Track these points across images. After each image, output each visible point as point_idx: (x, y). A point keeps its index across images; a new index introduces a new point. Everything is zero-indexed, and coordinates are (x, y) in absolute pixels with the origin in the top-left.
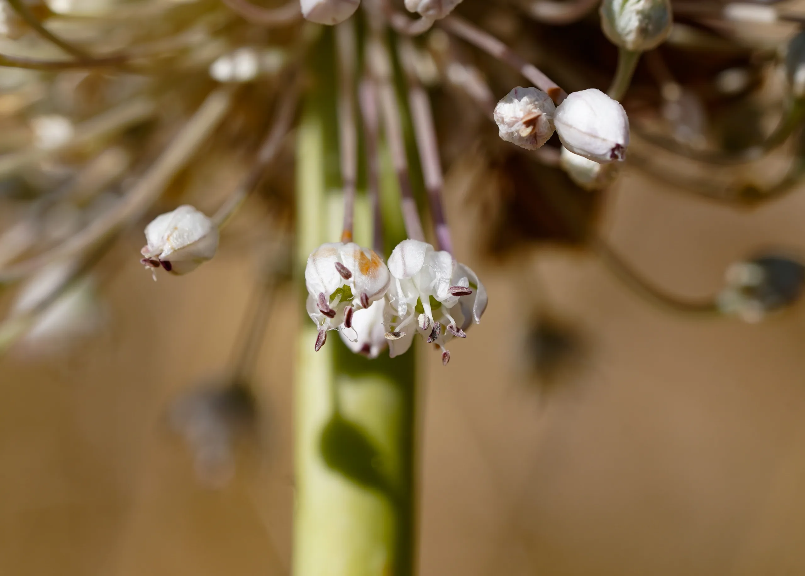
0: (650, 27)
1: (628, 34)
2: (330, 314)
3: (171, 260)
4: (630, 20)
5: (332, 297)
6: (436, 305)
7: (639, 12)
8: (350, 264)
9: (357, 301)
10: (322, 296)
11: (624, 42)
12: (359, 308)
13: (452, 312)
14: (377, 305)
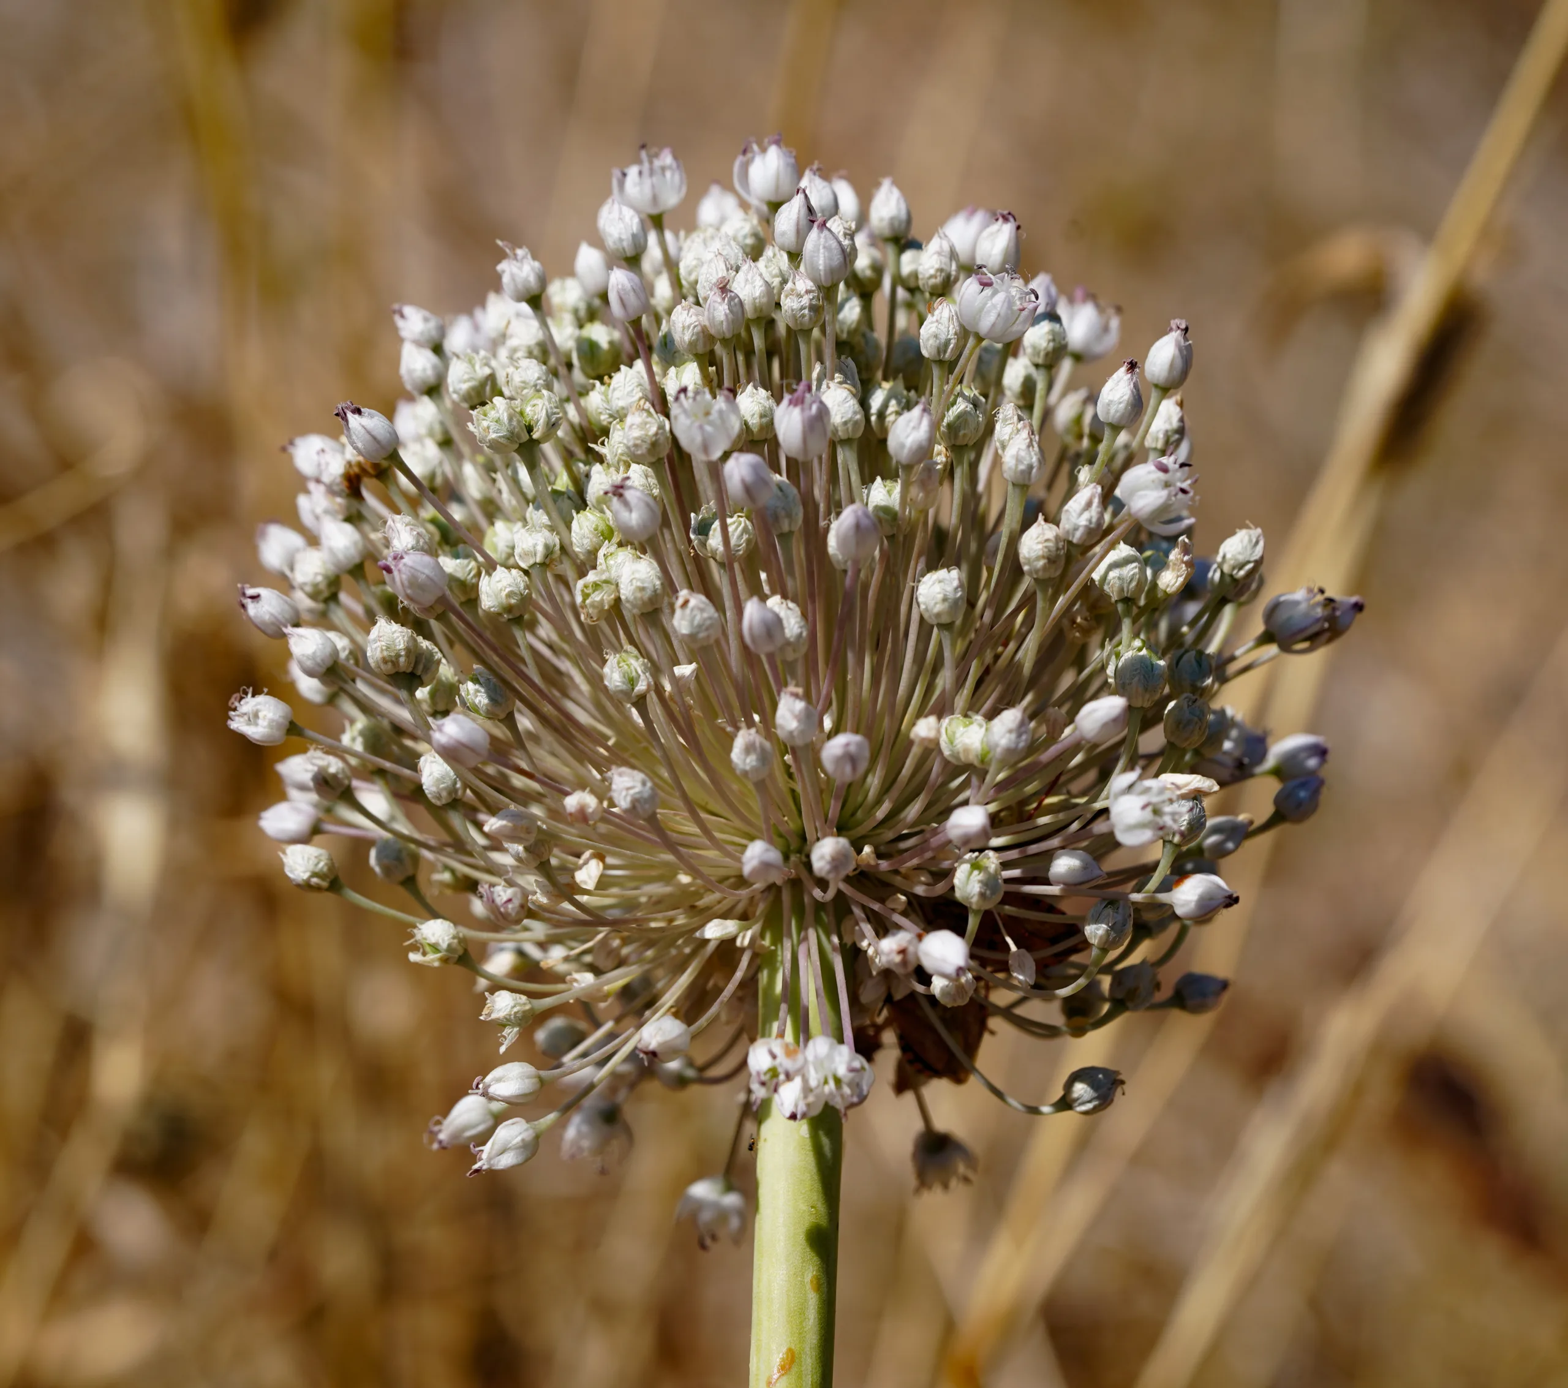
0: (988, 892)
1: (972, 897)
2: (763, 1084)
3: (657, 1050)
4: (974, 887)
5: (765, 1074)
6: (838, 1081)
7: (980, 881)
8: (778, 1050)
9: (782, 1077)
10: (758, 1074)
11: (970, 903)
12: (784, 1082)
13: (850, 1085)
14: (797, 1082)
